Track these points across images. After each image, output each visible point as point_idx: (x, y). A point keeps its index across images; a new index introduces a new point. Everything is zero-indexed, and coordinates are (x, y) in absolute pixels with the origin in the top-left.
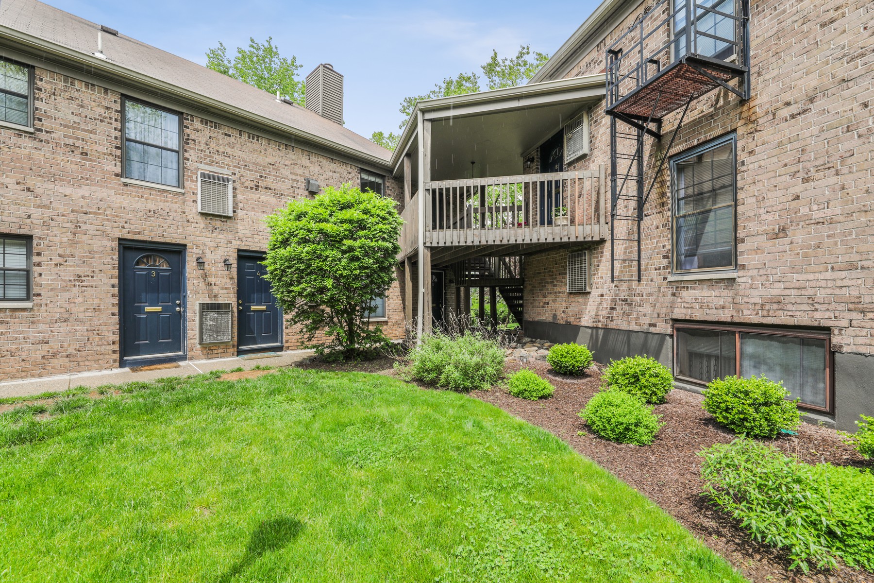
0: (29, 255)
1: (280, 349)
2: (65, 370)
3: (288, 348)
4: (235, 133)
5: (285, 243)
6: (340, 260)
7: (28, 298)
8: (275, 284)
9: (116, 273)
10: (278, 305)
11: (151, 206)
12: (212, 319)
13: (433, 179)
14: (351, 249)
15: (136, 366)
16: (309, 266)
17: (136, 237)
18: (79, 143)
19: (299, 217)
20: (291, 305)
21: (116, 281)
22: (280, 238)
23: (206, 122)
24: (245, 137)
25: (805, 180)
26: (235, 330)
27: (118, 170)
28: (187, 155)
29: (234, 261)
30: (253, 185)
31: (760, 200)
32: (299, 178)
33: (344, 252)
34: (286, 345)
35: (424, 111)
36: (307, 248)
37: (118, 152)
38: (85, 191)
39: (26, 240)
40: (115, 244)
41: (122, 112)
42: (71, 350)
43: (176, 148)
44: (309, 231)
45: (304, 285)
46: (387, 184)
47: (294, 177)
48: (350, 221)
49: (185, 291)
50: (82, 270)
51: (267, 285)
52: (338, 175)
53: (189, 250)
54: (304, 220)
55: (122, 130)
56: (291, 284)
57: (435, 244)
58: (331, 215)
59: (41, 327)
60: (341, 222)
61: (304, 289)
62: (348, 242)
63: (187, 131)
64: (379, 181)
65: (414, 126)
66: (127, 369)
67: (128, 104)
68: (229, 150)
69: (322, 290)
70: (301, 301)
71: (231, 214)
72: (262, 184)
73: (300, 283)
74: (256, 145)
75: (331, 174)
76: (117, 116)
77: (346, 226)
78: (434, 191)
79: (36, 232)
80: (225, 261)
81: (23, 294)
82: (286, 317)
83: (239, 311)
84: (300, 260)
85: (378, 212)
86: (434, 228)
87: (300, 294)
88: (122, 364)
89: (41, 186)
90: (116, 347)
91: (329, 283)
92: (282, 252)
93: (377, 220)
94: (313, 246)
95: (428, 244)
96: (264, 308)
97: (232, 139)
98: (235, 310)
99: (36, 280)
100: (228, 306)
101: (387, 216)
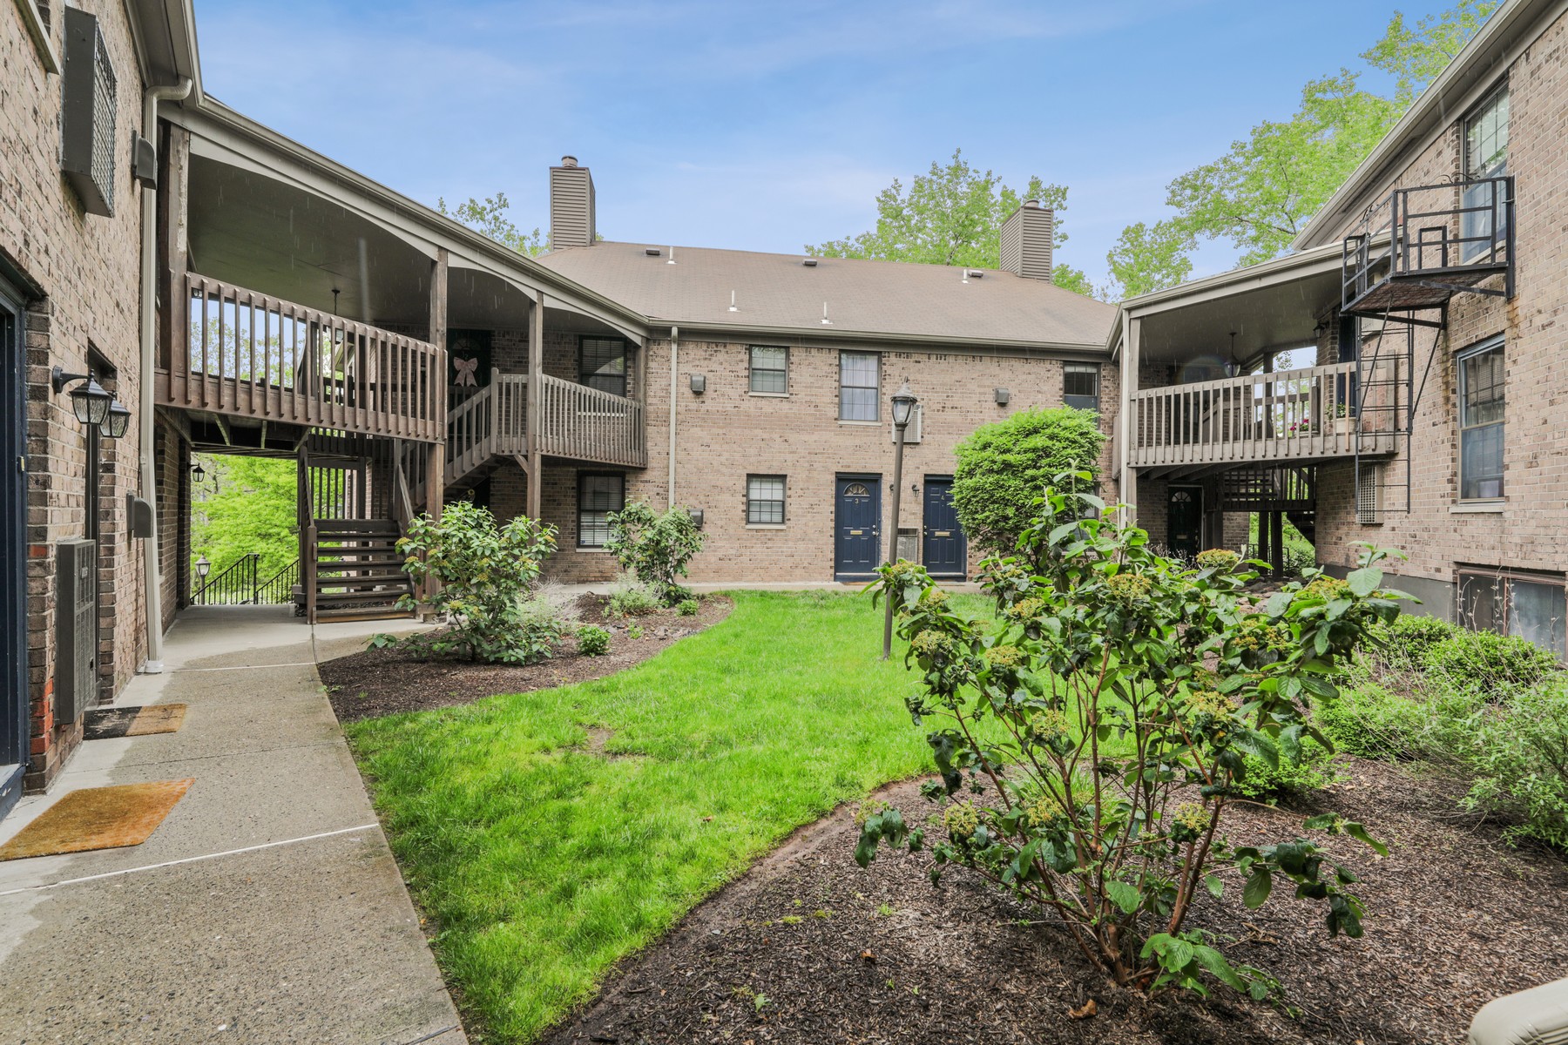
0: (784, 490)
1: (963, 579)
2: (802, 579)
3: (971, 579)
4: (925, 358)
5: (971, 474)
6: (1022, 489)
7: (783, 522)
8: (961, 512)
9: (833, 501)
10: (964, 531)
11: (858, 442)
12: (902, 543)
13: (1141, 387)
14: (1034, 479)
15: (845, 580)
16: (992, 496)
17: (847, 470)
18: (813, 399)
19: (985, 447)
20: (976, 531)
21: (833, 509)
22: (967, 469)
23: (899, 355)
24: (933, 358)
25: (1552, 403)
26: (921, 555)
27: (836, 415)
28: (884, 390)
29: (921, 487)
30: (939, 407)
31: (1522, 420)
32: (986, 390)
33: (1026, 481)
34: (969, 575)
35: (1129, 310)
36: (991, 479)
37: (837, 400)
38: (815, 437)
39: (782, 478)
40: (833, 478)
41: (840, 365)
42: (806, 564)
43: (874, 385)
44: (994, 462)
45: (987, 513)
46: (1103, 373)
47: (982, 390)
48: (1034, 450)
49: (880, 516)
50: (814, 500)
51: (954, 512)
52: (1033, 376)
53: (884, 477)
54: (990, 450)
55: (839, 381)
56: (977, 512)
57: (1141, 464)
58: (1014, 444)
59: (791, 544)
60: (1025, 452)
61: (988, 517)
62: (1030, 472)
63: (884, 368)
64: (1093, 370)
65: (1119, 330)
66: (838, 583)
67: (844, 356)
68: (919, 377)
69: (1006, 518)
70: (985, 528)
71: (919, 440)
72: (949, 404)
73: (984, 511)
74: (943, 364)
75: (1025, 377)
76: (836, 369)
77: (1030, 455)
78: (1141, 401)
79: (788, 472)
80: (914, 487)
81: (780, 519)
82: (970, 544)
83: (925, 537)
84: (983, 490)
85: (1068, 435)
86: (1140, 444)
87: (984, 521)
88: (836, 578)
89: (792, 437)
90: (832, 564)
91: (1010, 511)
92: (968, 482)
93: (1065, 444)
94: (996, 477)
95: (1133, 464)
96: (947, 534)
97: (921, 365)
98: (921, 536)
99: (788, 508)
100: (915, 531)
101: (1078, 438)
